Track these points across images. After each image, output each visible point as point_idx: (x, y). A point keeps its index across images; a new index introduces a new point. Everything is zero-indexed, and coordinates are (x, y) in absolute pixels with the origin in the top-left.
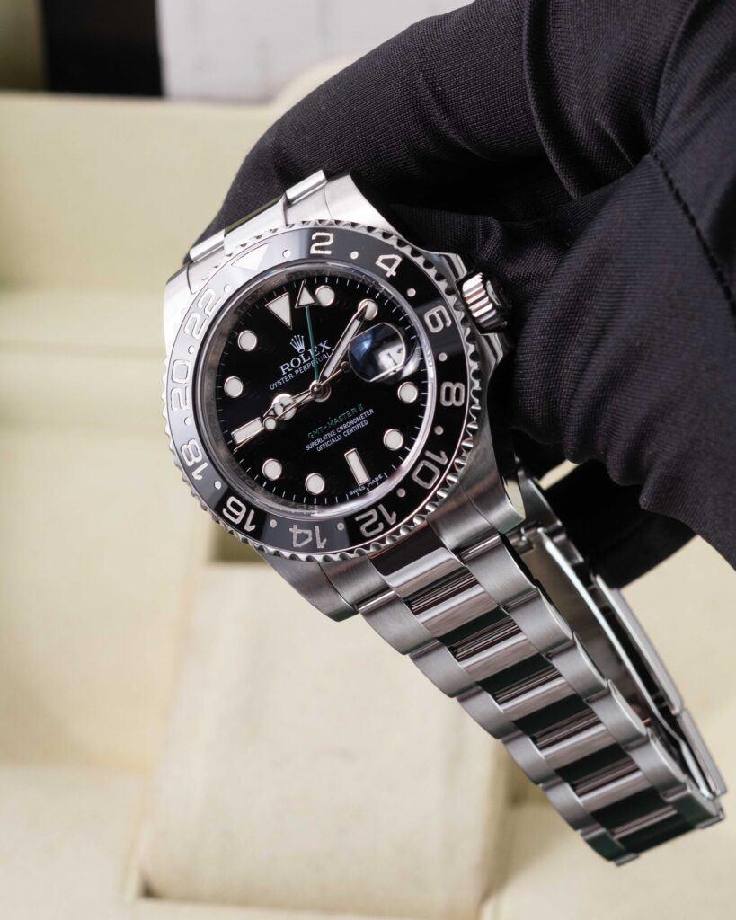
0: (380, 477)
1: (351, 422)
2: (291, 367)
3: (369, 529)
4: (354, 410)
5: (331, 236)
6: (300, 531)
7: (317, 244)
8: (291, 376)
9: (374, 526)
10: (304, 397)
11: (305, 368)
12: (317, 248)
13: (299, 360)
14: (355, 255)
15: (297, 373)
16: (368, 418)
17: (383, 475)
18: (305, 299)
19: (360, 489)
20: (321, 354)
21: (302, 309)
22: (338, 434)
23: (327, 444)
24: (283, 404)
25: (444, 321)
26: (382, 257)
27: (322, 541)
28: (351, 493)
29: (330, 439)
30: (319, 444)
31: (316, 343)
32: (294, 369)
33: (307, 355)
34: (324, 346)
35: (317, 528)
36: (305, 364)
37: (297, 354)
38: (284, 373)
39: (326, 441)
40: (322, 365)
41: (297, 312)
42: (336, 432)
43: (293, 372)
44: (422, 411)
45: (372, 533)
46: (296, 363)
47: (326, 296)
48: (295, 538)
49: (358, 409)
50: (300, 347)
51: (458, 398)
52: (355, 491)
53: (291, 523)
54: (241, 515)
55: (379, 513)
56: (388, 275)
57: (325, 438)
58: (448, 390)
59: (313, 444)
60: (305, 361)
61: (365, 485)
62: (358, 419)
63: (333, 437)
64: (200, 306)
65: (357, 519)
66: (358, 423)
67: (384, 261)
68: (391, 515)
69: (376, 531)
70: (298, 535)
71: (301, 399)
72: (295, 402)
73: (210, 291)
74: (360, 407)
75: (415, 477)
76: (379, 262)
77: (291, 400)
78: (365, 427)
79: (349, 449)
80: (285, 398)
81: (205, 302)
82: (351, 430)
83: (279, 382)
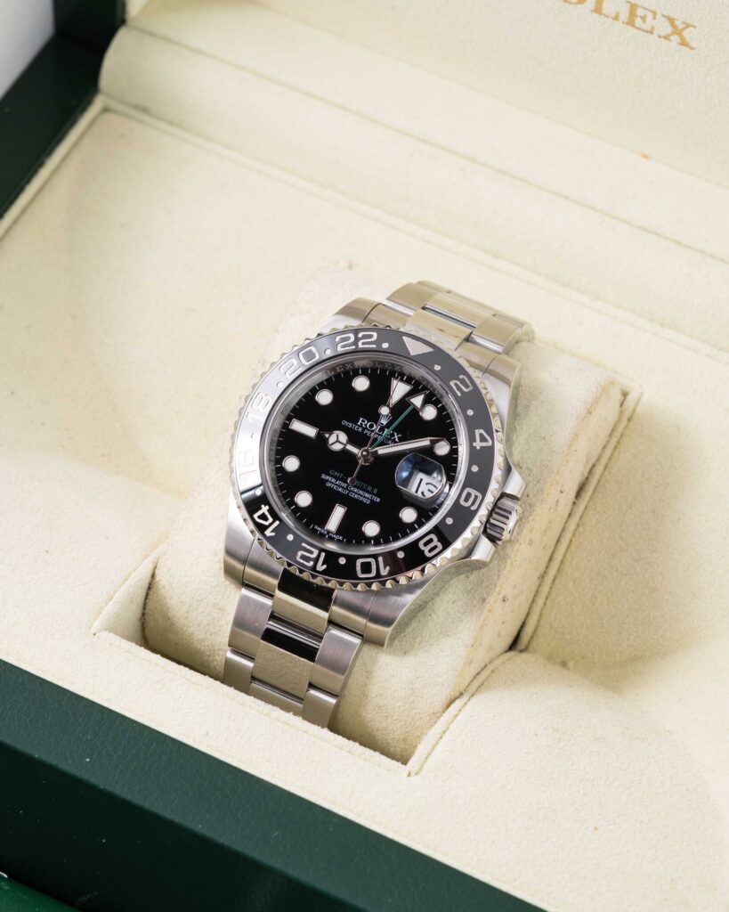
0: (341, 538)
1: (361, 492)
2: (366, 425)
3: (303, 557)
4: (370, 489)
5: (471, 388)
6: (267, 514)
7: (458, 383)
8: (360, 429)
9: (308, 559)
10: (353, 449)
11: (373, 435)
12: (456, 384)
14: (470, 412)
15: (366, 431)
16: (372, 501)
17: (343, 539)
18: (417, 401)
19: (323, 531)
20: (390, 439)
21: (409, 404)
22: (347, 489)
23: (335, 488)
24: (338, 440)
25: (473, 503)
26: (482, 431)
27: (272, 532)
28: (316, 527)
29: (341, 486)
30: (331, 482)
31: (394, 430)
32: (366, 428)
33: (382, 429)
34: (396, 437)
35: (277, 523)
36: (376, 433)
37: (377, 423)
39: (336, 485)
40: (382, 444)
41: (404, 402)
42: (347, 486)
43: (364, 429)
44: (405, 535)
45: (302, 561)
46: (371, 426)
47: (429, 413)
48: (260, 513)
49: (373, 490)
50: (383, 421)
51: (430, 551)
52: (318, 529)
53: (267, 503)
55: (319, 556)
56: (474, 445)
57: (337, 483)
58: (431, 540)
59: (328, 477)
60: (377, 431)
61: (329, 532)
62: (367, 495)
63: (343, 487)
64: (360, 335)
67: (481, 435)
68: (323, 564)
69: (306, 563)
70: (263, 514)
71: (350, 448)
72: (345, 445)
73: (375, 335)
74: (375, 491)
75: (359, 562)
76: (478, 432)
77: (345, 442)
78: (365, 504)
79: (343, 504)
80: (343, 437)
81: (364, 337)
82: (356, 496)
83: (350, 425)
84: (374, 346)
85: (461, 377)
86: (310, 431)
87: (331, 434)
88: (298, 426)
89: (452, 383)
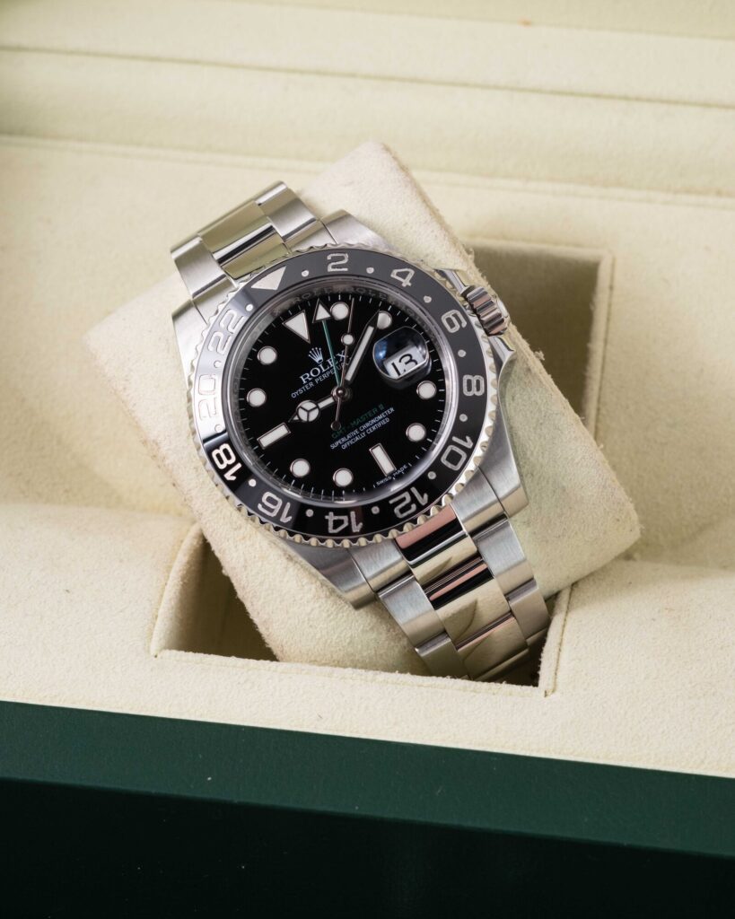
0: (405, 467)
1: (373, 421)
2: (310, 377)
3: (402, 511)
4: (375, 410)
5: (346, 256)
6: (336, 518)
7: (334, 264)
8: (311, 384)
9: (408, 507)
10: (329, 401)
11: (324, 376)
12: (334, 267)
13: (318, 369)
14: (370, 270)
15: (317, 381)
16: (389, 416)
17: (407, 465)
19: (386, 480)
20: (340, 363)
21: (320, 323)
22: (361, 432)
23: (351, 442)
24: (308, 412)
25: (460, 322)
26: (395, 271)
27: (357, 524)
29: (354, 437)
30: (344, 443)
31: (335, 353)
32: (314, 378)
34: (342, 356)
36: (325, 372)
37: (316, 365)
38: (305, 382)
39: (350, 439)
41: (314, 326)
42: (359, 430)
43: (313, 381)
44: (443, 406)
45: (405, 514)
46: (315, 372)
47: (341, 311)
48: (331, 525)
49: (378, 409)
50: (318, 358)
51: (478, 389)
52: (382, 482)
53: (326, 511)
54: (277, 508)
55: (412, 495)
56: (404, 286)
57: (348, 437)
58: (469, 382)
59: (337, 443)
60: (324, 370)
61: (391, 474)
62: (380, 417)
63: (357, 435)
64: (222, 325)
65: (391, 502)
66: (380, 420)
67: (398, 274)
68: (422, 496)
69: (409, 512)
70: (334, 521)
71: (323, 404)
72: (317, 407)
73: (231, 311)
74: (381, 407)
75: (444, 460)
76: (394, 275)
77: (314, 406)
78: (388, 423)
79: (373, 445)
80: (308, 405)
81: (227, 322)
82: (374, 428)
83: (301, 391)
84: (243, 318)
85: (329, 258)
86: (280, 432)
87: (297, 414)
88: (267, 440)
89: (330, 269)
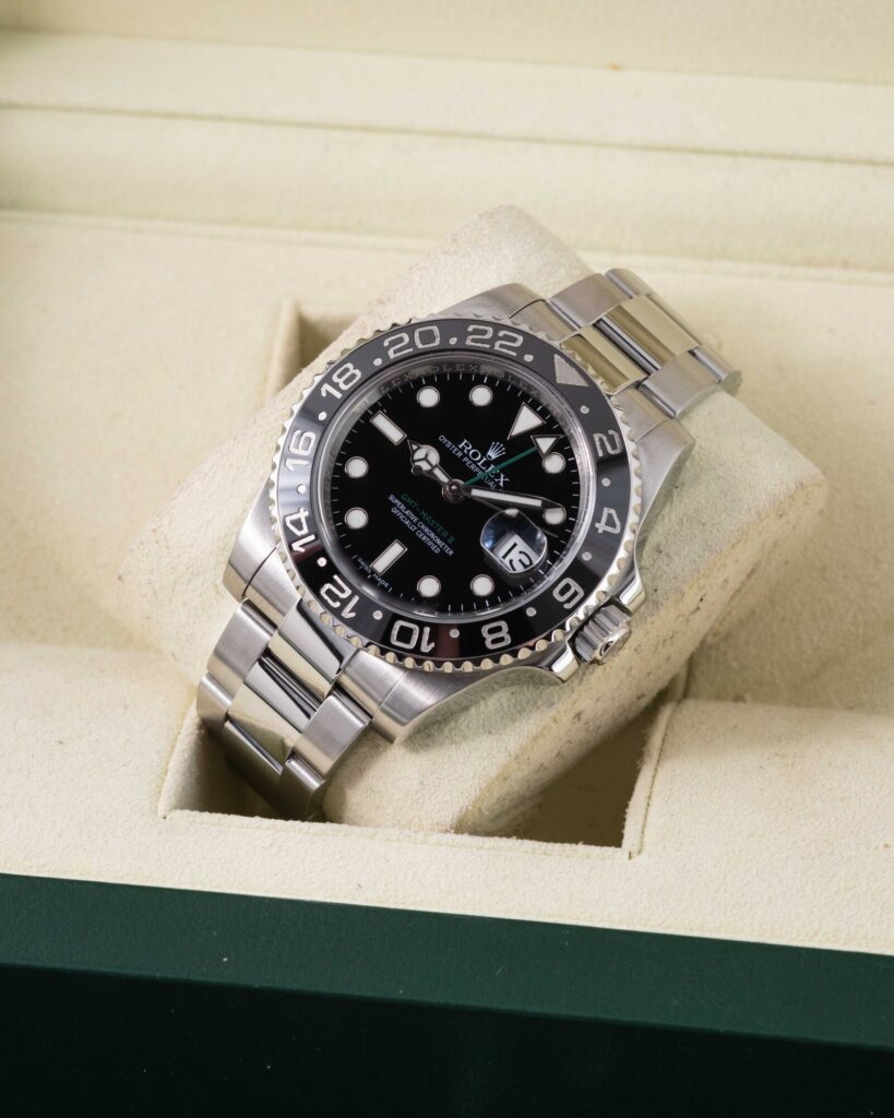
1: (432, 535)
2: (469, 451)
3: (329, 592)
4: (445, 534)
5: (618, 451)
6: (303, 521)
7: (605, 438)
8: (460, 454)
9: (335, 598)
10: (442, 476)
11: (473, 467)
12: (601, 440)
14: (607, 482)
15: (465, 459)
16: (442, 551)
17: (389, 587)
18: (545, 444)
19: (366, 568)
20: (492, 480)
21: (532, 444)
22: (416, 524)
23: (401, 517)
24: (426, 457)
25: (569, 600)
26: (613, 512)
27: (301, 546)
28: (360, 560)
29: (409, 519)
30: (400, 509)
31: (502, 471)
32: (467, 455)
33: (487, 464)
34: (502, 480)
35: (312, 537)
36: (477, 466)
37: (484, 454)
39: (405, 515)
40: (482, 485)
41: (527, 438)
42: (418, 522)
43: (464, 455)
44: (469, 609)
45: (326, 597)
46: (475, 455)
47: (554, 465)
48: (294, 517)
49: (448, 537)
50: (493, 454)
51: (494, 642)
52: (362, 564)
53: (308, 506)
54: (300, 452)
55: (350, 599)
56: (597, 525)
57: (407, 512)
59: (397, 501)
60: (479, 464)
61: (373, 572)
62: (438, 541)
63: (411, 521)
64: (501, 334)
65: (336, 577)
66: (435, 542)
67: (610, 516)
68: (351, 611)
69: (330, 601)
70: (299, 520)
71: (438, 472)
72: (433, 467)
73: (520, 339)
74: (451, 540)
75: (399, 624)
76: (606, 511)
77: (434, 463)
78: (433, 552)
79: (404, 542)
80: (434, 457)
81: (506, 338)
82: (424, 538)
83: (449, 444)
84: (515, 354)
85: (611, 432)
86: (394, 434)
87: (419, 447)
88: (382, 423)
89: (596, 437)
